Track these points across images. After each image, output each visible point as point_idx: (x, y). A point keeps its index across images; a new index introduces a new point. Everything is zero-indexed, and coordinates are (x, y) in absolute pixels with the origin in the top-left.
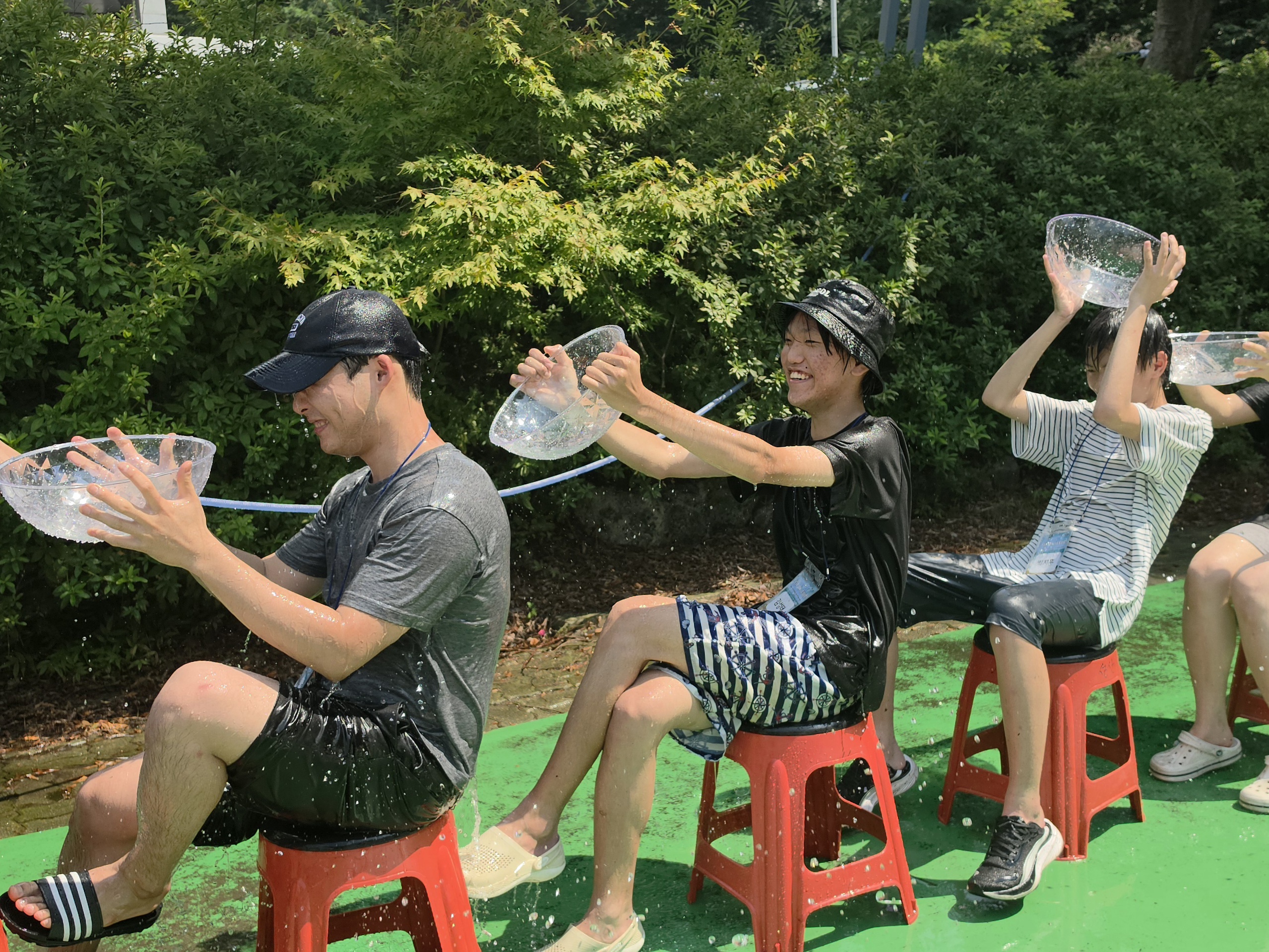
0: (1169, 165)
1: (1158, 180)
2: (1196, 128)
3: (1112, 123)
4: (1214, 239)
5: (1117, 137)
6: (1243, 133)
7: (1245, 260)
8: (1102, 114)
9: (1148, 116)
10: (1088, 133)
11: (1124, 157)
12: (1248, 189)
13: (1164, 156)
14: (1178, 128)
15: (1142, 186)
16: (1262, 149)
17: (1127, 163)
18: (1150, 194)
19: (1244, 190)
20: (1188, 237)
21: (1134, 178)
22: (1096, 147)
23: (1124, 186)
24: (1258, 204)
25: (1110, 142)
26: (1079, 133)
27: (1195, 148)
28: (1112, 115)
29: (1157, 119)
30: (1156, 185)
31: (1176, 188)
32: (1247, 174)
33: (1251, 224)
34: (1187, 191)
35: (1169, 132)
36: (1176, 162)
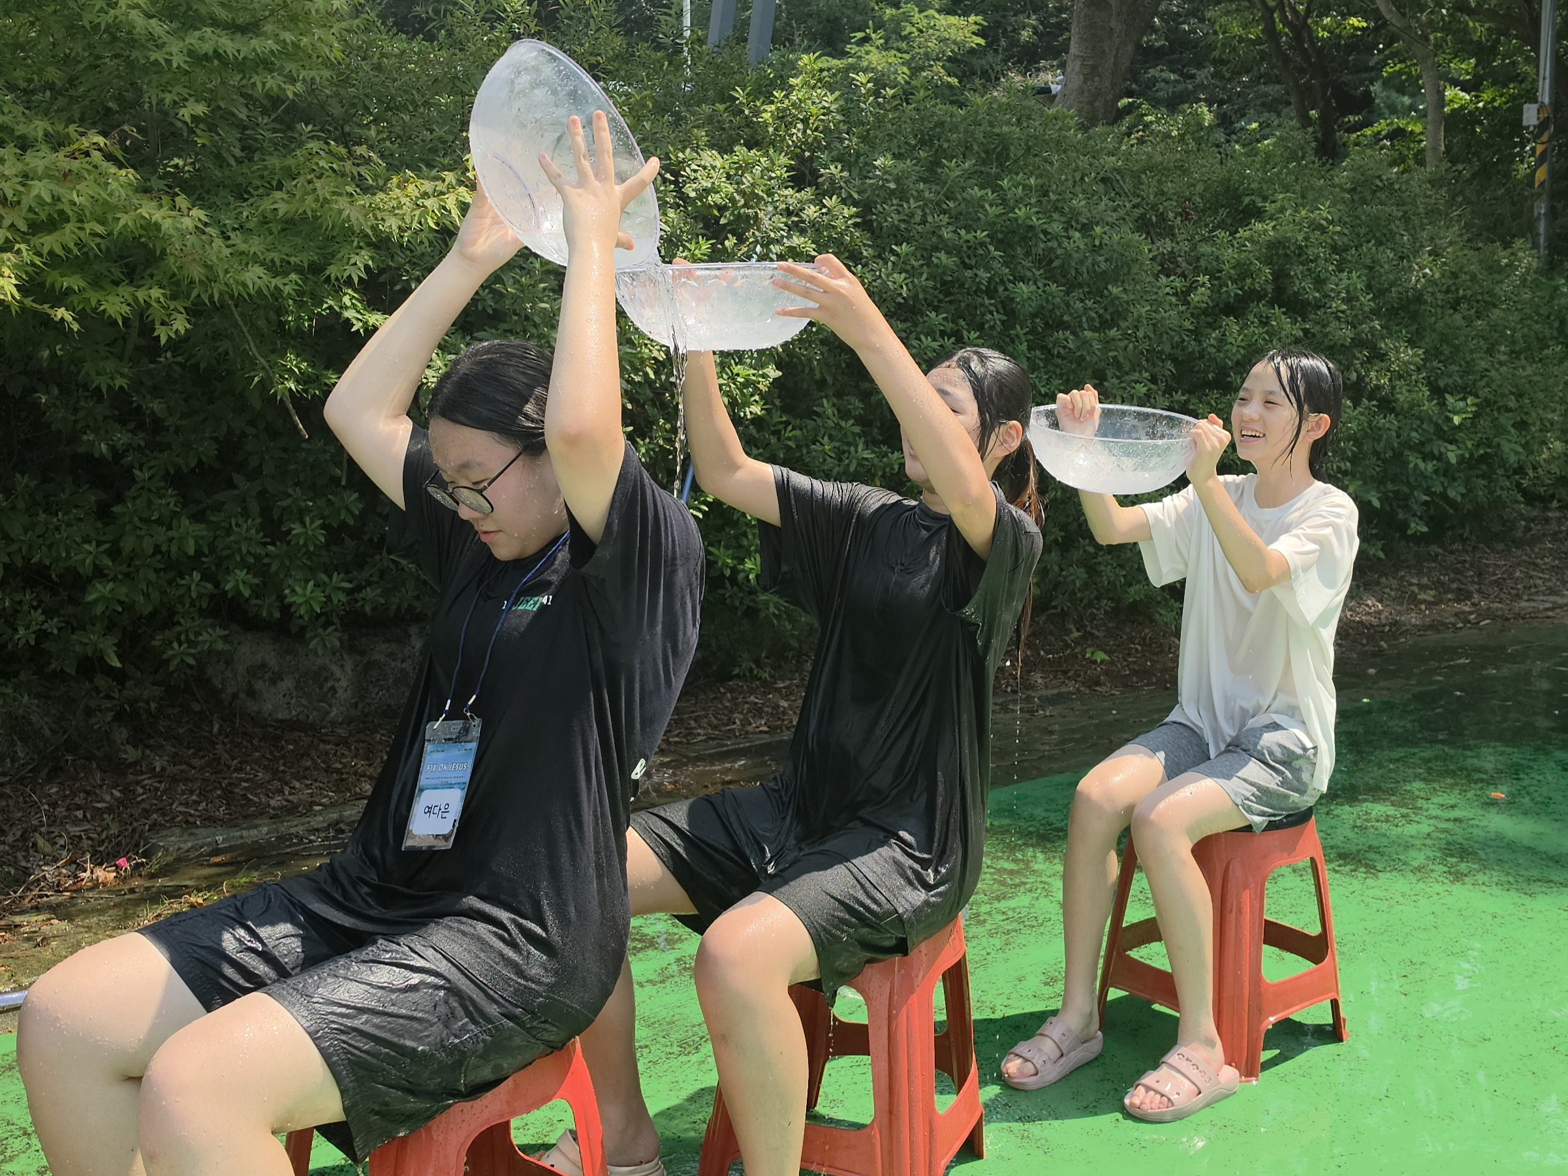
0: (1068, 226)
1: (1054, 244)
2: (1104, 180)
3: (1001, 165)
4: (1123, 324)
5: (1005, 183)
6: (1163, 193)
7: (1161, 352)
8: (987, 152)
9: (1046, 160)
10: (969, 175)
11: (1012, 211)
12: (1167, 264)
13: (1063, 214)
14: (1082, 179)
15: (1034, 250)
16: (1185, 215)
17: (1016, 219)
18: (1045, 261)
19: (1162, 265)
20: (1090, 320)
21: (1024, 239)
22: (979, 194)
23: (1012, 247)
24: (1178, 283)
25: (996, 189)
26: (958, 173)
27: (1102, 206)
28: (999, 155)
29: (1056, 165)
30: (1052, 249)
31: (1076, 255)
32: (1167, 245)
33: (1167, 308)
34: (1090, 260)
35: (1070, 183)
36: (1077, 222)
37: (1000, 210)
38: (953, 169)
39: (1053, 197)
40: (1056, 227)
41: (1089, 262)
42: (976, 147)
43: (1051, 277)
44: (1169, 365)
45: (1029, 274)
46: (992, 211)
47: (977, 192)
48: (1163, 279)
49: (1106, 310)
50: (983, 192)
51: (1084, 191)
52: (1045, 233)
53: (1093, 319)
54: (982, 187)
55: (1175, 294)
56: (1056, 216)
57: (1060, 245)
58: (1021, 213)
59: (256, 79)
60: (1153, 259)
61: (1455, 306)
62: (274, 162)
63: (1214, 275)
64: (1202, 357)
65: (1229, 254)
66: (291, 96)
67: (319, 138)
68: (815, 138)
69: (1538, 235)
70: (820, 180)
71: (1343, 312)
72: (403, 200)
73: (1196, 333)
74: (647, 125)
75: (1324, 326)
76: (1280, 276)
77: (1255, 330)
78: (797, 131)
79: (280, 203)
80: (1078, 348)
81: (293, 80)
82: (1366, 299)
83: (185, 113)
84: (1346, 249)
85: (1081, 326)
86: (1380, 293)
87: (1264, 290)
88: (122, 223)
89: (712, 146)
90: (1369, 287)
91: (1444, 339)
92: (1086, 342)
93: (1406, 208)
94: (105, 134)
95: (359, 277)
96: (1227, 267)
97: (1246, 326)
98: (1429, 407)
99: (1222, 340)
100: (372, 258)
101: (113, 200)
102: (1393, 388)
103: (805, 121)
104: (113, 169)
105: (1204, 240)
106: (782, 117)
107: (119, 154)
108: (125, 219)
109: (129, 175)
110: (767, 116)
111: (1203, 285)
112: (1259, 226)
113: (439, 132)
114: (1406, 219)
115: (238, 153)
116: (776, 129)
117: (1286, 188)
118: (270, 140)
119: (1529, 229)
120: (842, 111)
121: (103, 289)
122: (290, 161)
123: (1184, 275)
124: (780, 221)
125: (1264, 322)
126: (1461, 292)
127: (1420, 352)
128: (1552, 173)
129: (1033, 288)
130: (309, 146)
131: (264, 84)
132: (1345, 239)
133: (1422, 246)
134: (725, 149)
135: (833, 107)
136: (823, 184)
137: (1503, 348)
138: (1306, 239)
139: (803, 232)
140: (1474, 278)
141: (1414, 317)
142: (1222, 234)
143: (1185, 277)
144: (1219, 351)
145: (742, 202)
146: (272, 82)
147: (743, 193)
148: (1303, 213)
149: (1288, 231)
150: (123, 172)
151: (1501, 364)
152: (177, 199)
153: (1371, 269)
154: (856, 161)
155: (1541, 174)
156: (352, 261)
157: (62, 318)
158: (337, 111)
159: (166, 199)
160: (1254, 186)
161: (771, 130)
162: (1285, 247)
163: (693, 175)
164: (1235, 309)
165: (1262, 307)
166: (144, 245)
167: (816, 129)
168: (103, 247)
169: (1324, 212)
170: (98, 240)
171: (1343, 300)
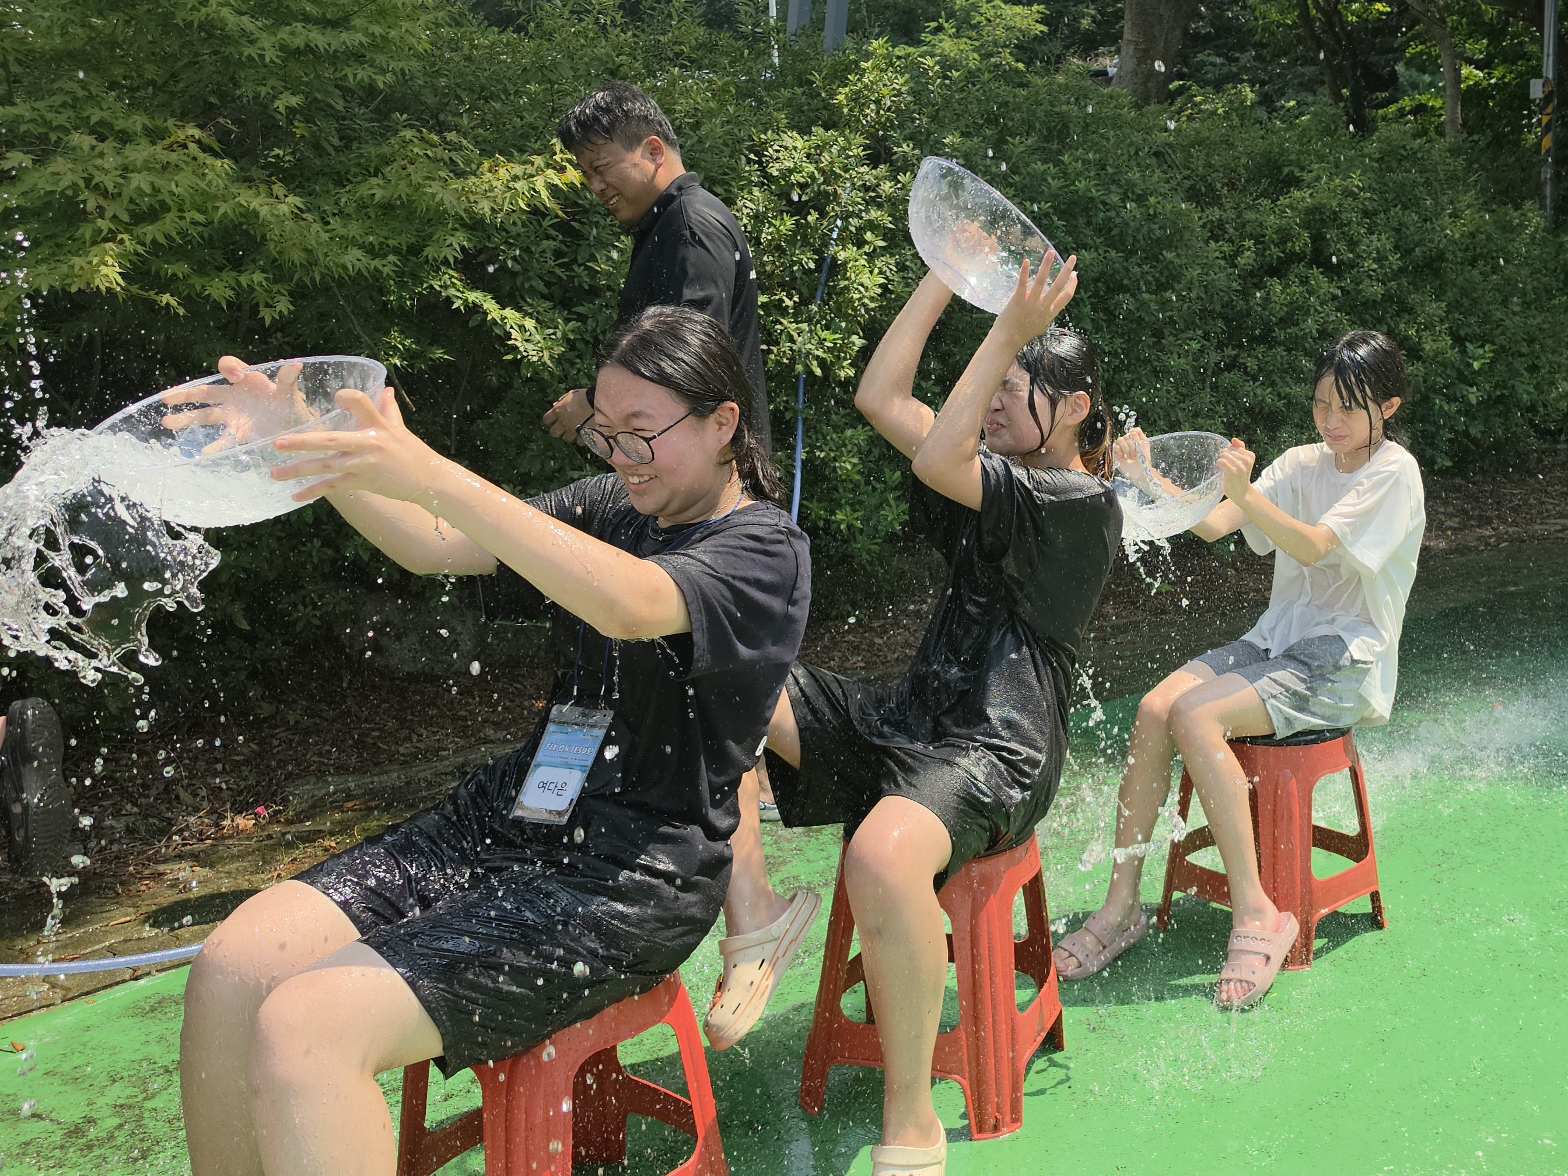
0: (1125, 197)
1: (1113, 214)
2: (1157, 154)
3: (1061, 141)
4: (1177, 287)
5: (1066, 158)
6: (1210, 166)
7: (1212, 311)
8: (1049, 130)
9: (1102, 136)
10: (1034, 151)
11: (1073, 184)
12: (1216, 232)
13: (1120, 186)
14: (1137, 153)
15: (1094, 220)
16: (1232, 186)
17: (1077, 191)
18: (1104, 230)
19: (1211, 231)
20: (1147, 283)
21: (1085, 210)
22: (1042, 168)
23: (1075, 218)
24: (1226, 248)
25: (1058, 163)
26: (1022, 149)
27: (1155, 178)
28: (1060, 132)
29: (1112, 141)
30: (1110, 219)
31: (1132, 224)
32: (1214, 213)
33: (1217, 270)
34: (1145, 228)
35: (1126, 157)
36: (1133, 193)
37: (1061, 183)
38: (1017, 145)
39: (1110, 170)
40: (1114, 198)
41: (1145, 230)
42: (1038, 125)
43: (1111, 244)
44: (1220, 323)
45: (1091, 242)
46: (1055, 184)
47: (1040, 167)
48: (1212, 244)
49: (1161, 273)
50: (1046, 166)
51: (1139, 165)
52: (1105, 204)
53: (1150, 283)
54: (1044, 162)
55: (1224, 258)
56: (1113, 188)
57: (1118, 214)
58: (1081, 185)
59: (348, 71)
60: (1204, 226)
61: (1473, 263)
62: (371, 150)
63: (1259, 239)
64: (1249, 315)
65: (1272, 220)
66: (381, 86)
67: (411, 126)
68: (888, 119)
69: (1545, 197)
70: (894, 157)
71: (1374, 271)
72: (495, 183)
73: (1245, 294)
74: (731, 109)
75: (1358, 284)
76: (1317, 239)
77: (1296, 289)
78: (871, 110)
79: (376, 189)
80: (1138, 310)
81: (383, 71)
82: (1394, 259)
83: (280, 104)
84: (1376, 213)
85: (1139, 289)
86: (1407, 253)
87: (1304, 252)
88: (221, 211)
89: (792, 128)
90: (1397, 248)
91: (1465, 293)
92: (1144, 304)
93: (1427, 175)
94: (201, 127)
95: (455, 258)
96: (1269, 232)
97: (1288, 286)
98: (1452, 354)
99: (1267, 299)
100: (469, 240)
101: (213, 190)
102: (1420, 338)
103: (877, 102)
104: (209, 160)
105: (1249, 207)
106: (856, 99)
107: (216, 146)
108: (224, 208)
109: (223, 165)
110: (841, 97)
111: (1249, 249)
112: (1297, 194)
113: (529, 118)
114: (1428, 183)
115: (336, 141)
116: (851, 110)
117: (1321, 158)
118: (367, 130)
119: (1537, 192)
120: (913, 92)
121: (208, 275)
122: (386, 150)
123: (1231, 241)
124: (858, 196)
125: (1304, 281)
126: (1478, 250)
127: (1443, 305)
128: (1556, 141)
129: (1094, 255)
130: (402, 134)
131: (355, 75)
132: (1375, 204)
133: (1443, 209)
134: (804, 131)
135: (904, 89)
136: (897, 161)
137: (1515, 299)
138: (1340, 205)
139: (880, 206)
140: (1489, 237)
141: (1437, 273)
142: (1265, 202)
143: (1233, 242)
144: (1264, 309)
145: (822, 179)
146: (363, 74)
147: (822, 171)
148: (1337, 181)
149: (1323, 198)
150: (218, 163)
151: (1515, 314)
152: (275, 187)
153: (1398, 231)
154: (927, 139)
155: (1547, 142)
156: (448, 242)
157: (168, 304)
158: (431, 100)
159: (263, 187)
160: (1293, 157)
161: (845, 110)
162: (1321, 213)
163: (775, 156)
164: (1278, 270)
165: (1301, 268)
166: (246, 233)
167: (889, 109)
168: (206, 235)
169: (1356, 180)
170: (200, 229)
171: (1375, 260)
